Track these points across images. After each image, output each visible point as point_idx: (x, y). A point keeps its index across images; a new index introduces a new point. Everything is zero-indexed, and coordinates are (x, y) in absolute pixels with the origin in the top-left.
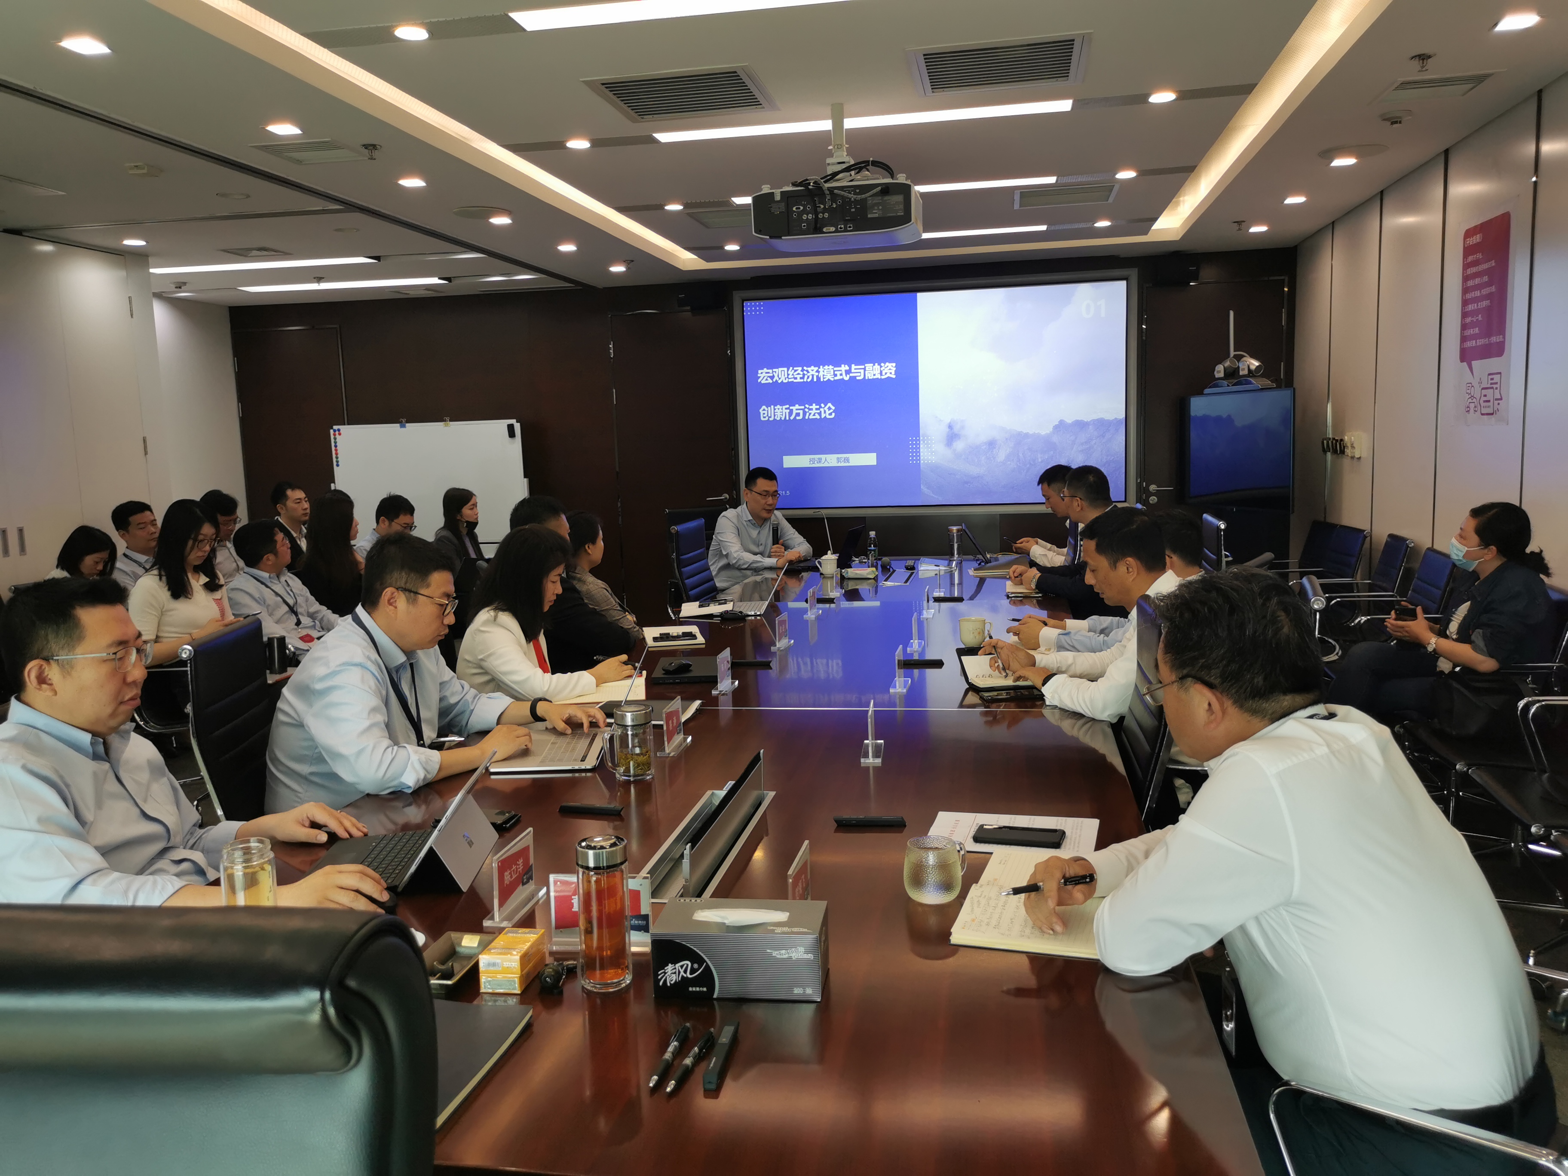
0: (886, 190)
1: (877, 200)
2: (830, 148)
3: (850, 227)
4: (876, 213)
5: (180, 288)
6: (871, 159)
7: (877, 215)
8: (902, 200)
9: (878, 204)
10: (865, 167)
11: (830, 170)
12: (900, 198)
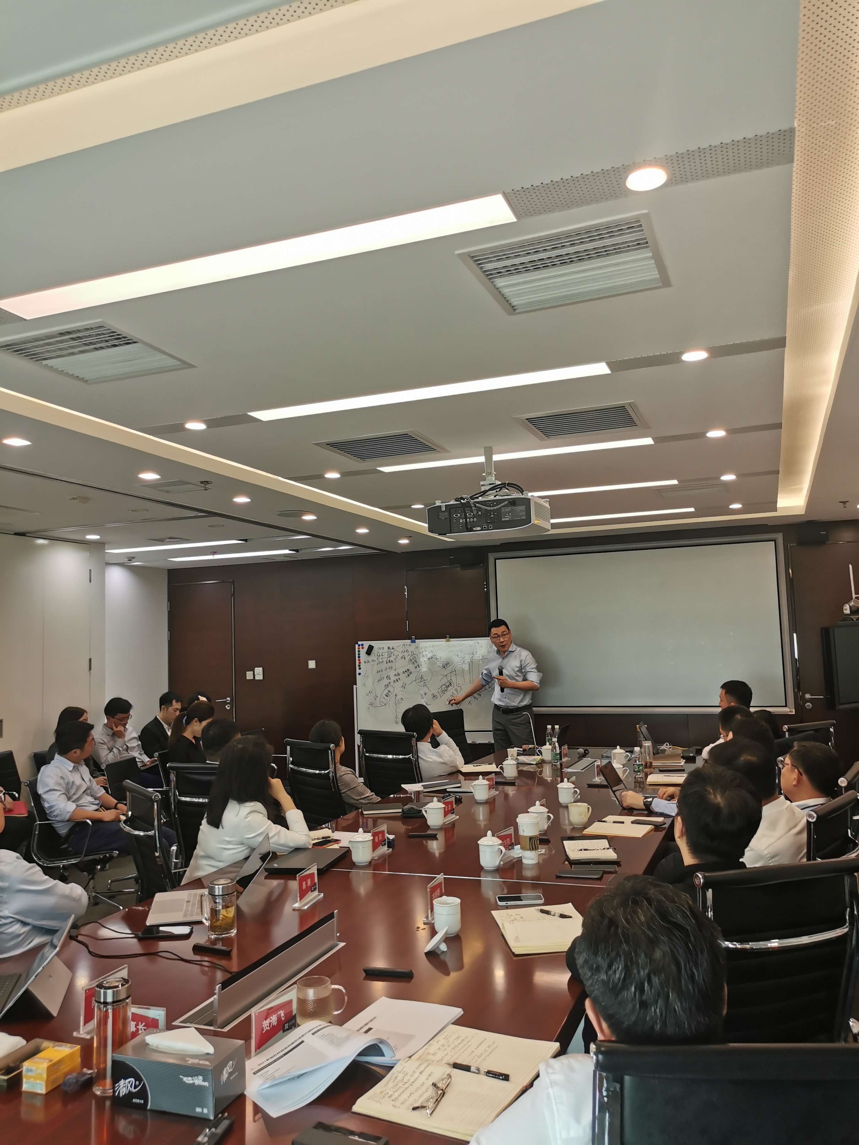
0: (513, 502)
1: (509, 509)
2: (484, 474)
3: (491, 527)
4: (507, 517)
5: (131, 560)
6: (507, 482)
7: (508, 519)
8: (524, 509)
9: (509, 512)
10: (503, 487)
11: (483, 489)
12: (523, 508)
